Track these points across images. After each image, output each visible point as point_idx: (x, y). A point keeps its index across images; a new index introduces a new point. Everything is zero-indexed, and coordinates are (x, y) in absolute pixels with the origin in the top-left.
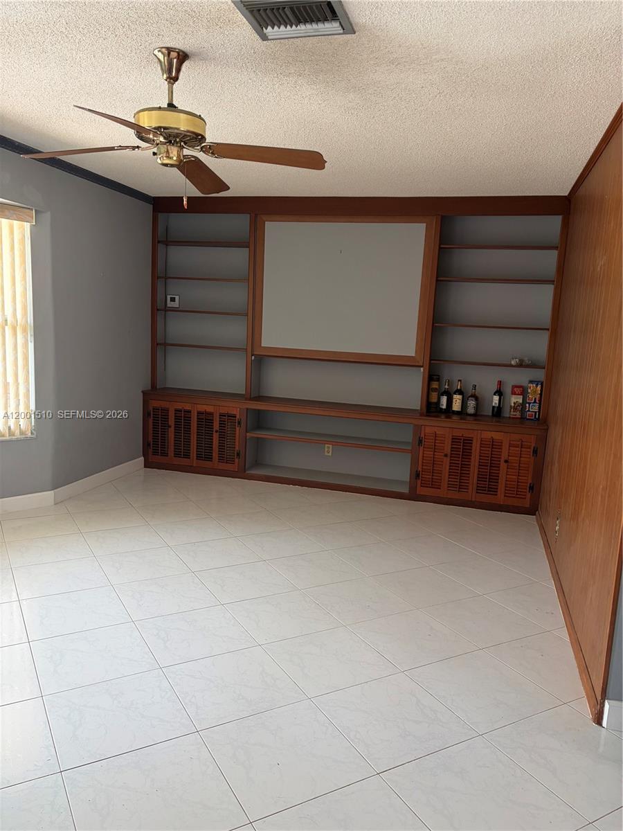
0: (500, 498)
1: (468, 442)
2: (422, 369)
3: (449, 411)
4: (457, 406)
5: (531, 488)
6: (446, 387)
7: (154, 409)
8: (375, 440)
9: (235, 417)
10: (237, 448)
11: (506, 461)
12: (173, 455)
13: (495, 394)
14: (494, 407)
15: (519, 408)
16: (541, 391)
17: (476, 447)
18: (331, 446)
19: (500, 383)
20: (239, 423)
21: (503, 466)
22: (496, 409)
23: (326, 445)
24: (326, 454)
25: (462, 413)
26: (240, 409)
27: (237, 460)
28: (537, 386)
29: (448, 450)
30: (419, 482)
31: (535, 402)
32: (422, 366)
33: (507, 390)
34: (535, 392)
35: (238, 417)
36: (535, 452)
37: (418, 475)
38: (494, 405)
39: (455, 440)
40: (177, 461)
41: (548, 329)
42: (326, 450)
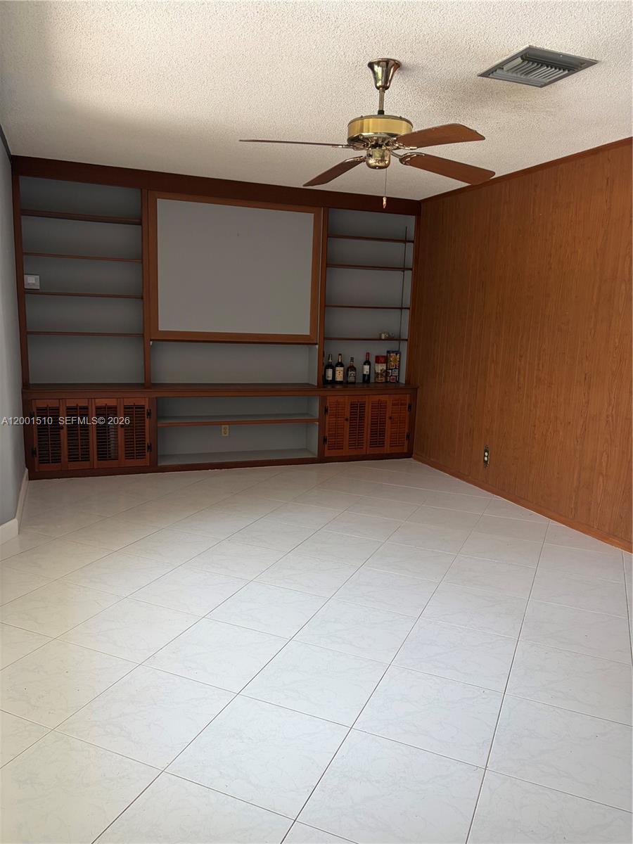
0: (387, 449)
1: (363, 406)
2: (317, 346)
3: (334, 382)
4: (339, 377)
5: (408, 436)
6: (330, 361)
7: (38, 410)
8: (277, 415)
9: (144, 408)
10: (147, 441)
11: (391, 418)
12: (67, 460)
13: (365, 364)
14: (364, 375)
15: (384, 374)
16: (400, 358)
17: (368, 410)
18: (227, 426)
19: (368, 354)
20: (149, 414)
21: (388, 421)
22: (366, 378)
23: (223, 426)
24: (223, 435)
25: (345, 383)
26: (149, 398)
27: (147, 454)
28: (396, 355)
29: (348, 415)
30: (326, 446)
31: (396, 368)
32: (316, 344)
33: (372, 360)
34: (396, 359)
35: (147, 408)
36: (410, 407)
37: (325, 440)
38: (365, 373)
39: (353, 406)
40: (73, 466)
41: (409, 308)
42: (223, 430)
